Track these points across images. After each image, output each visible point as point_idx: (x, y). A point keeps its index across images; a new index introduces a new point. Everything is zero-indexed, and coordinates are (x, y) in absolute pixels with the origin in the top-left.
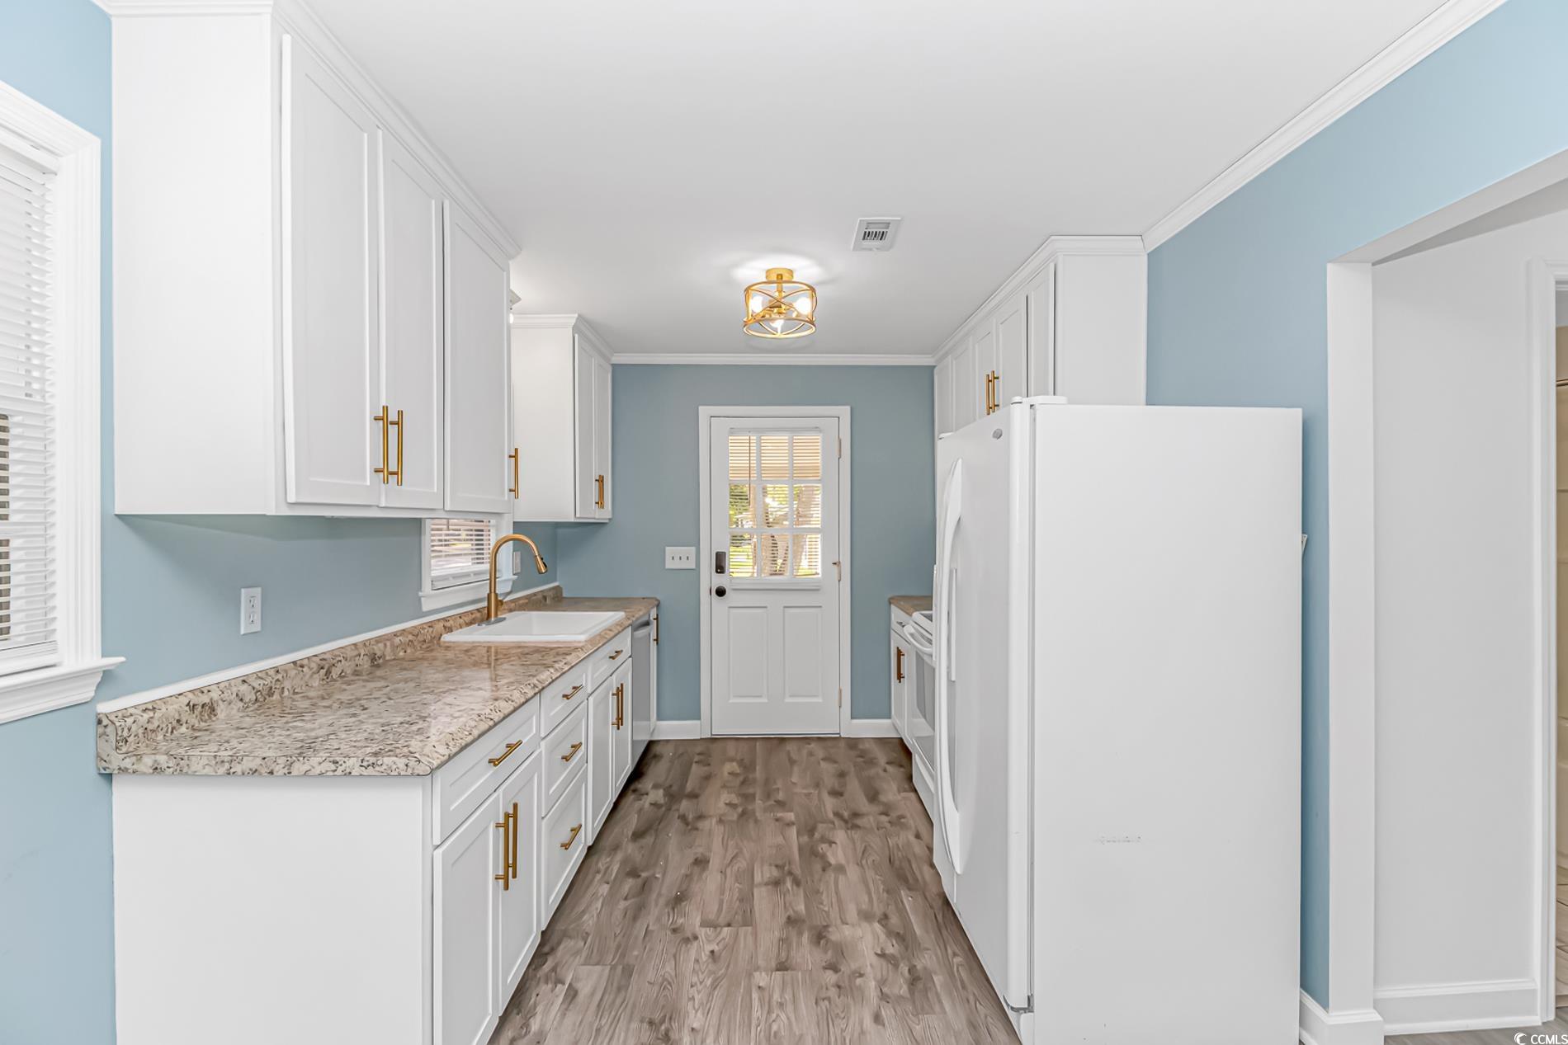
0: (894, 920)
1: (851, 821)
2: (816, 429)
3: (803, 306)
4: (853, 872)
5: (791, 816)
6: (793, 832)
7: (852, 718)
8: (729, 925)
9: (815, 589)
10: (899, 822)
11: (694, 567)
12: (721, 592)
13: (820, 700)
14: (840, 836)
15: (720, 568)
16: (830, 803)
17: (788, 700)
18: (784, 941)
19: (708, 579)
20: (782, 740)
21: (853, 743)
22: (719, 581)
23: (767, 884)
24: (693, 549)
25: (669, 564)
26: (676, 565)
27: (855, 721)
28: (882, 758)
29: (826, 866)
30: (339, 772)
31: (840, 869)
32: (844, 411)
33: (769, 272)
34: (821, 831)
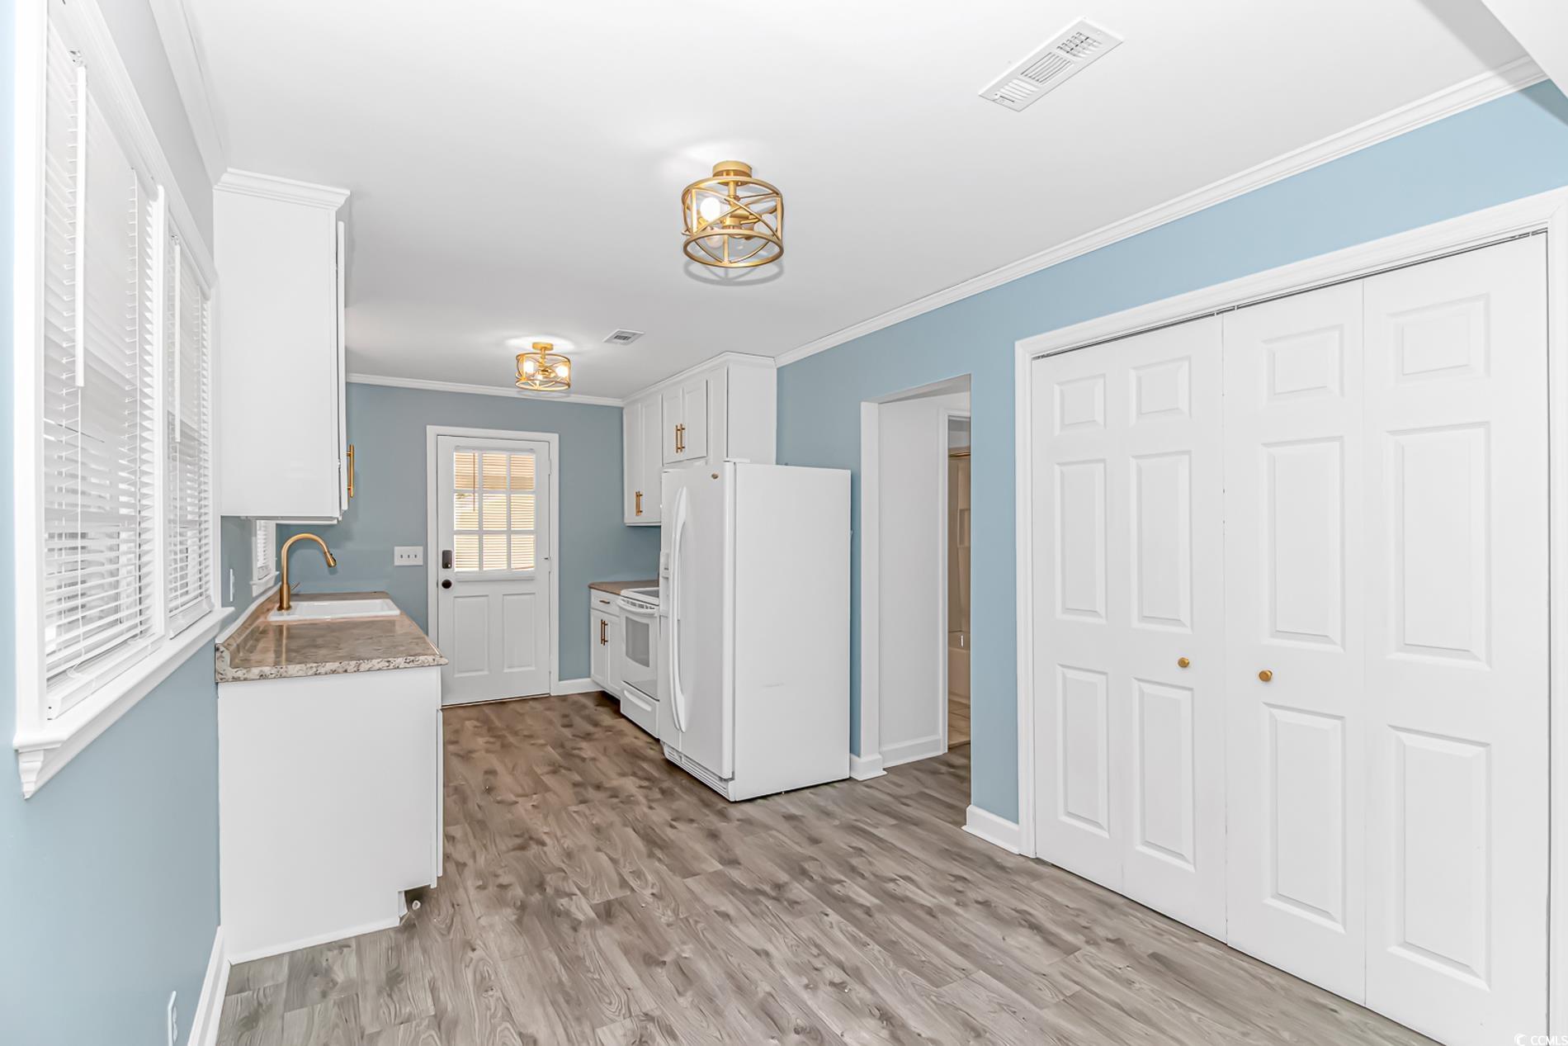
0: (640, 773)
1: (587, 737)
2: (531, 450)
3: (562, 372)
4: (603, 759)
5: (542, 741)
6: (549, 748)
7: (560, 680)
8: (535, 794)
9: (529, 579)
10: (621, 733)
11: (421, 563)
12: (447, 584)
13: (533, 668)
14: (584, 745)
15: (446, 564)
16: (567, 732)
17: (506, 671)
18: (576, 794)
19: (436, 573)
20: (502, 703)
21: (563, 698)
22: (445, 575)
23: (547, 773)
24: (421, 548)
25: (398, 562)
26: (405, 562)
27: (561, 682)
28: (590, 703)
29: (584, 760)
30: (391, 667)
31: (594, 759)
32: (554, 438)
33: (535, 345)
34: (568, 745)
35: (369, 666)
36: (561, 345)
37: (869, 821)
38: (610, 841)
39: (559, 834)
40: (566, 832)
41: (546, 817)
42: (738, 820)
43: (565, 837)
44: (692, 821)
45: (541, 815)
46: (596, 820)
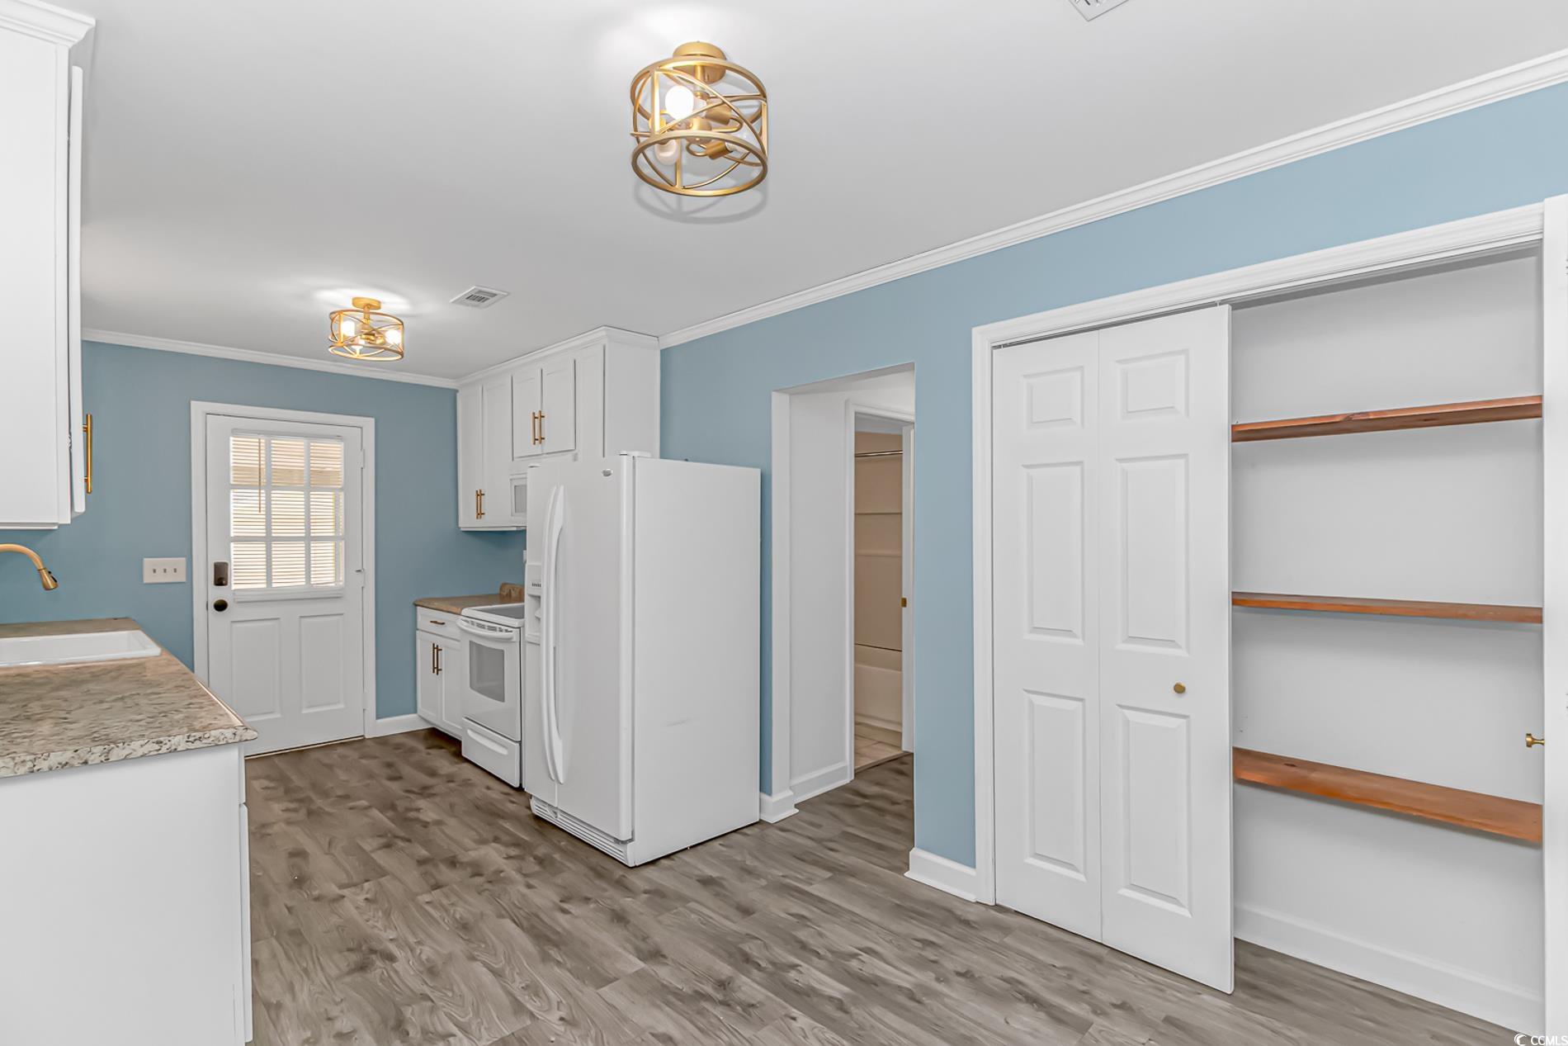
0: (505, 838)
1: (425, 792)
2: (338, 437)
4: (452, 822)
5: (364, 803)
6: (375, 813)
7: (378, 718)
8: (367, 881)
9: (333, 596)
10: (467, 783)
11: (184, 580)
12: (221, 606)
13: (341, 706)
14: (421, 803)
15: (220, 580)
16: (395, 786)
17: (305, 711)
18: (425, 874)
19: (204, 592)
20: (300, 753)
21: (382, 741)
22: (219, 594)
23: (380, 849)
24: (183, 560)
25: (148, 578)
26: (160, 578)
27: (380, 721)
28: (421, 746)
29: (426, 825)
30: (164, 750)
31: (438, 823)
32: (369, 424)
33: (355, 301)
34: (401, 805)
35: (126, 752)
36: (393, 303)
37: (799, 876)
38: (485, 942)
39: (412, 940)
40: (422, 936)
41: (387, 914)
42: (646, 892)
43: (419, 943)
44: (587, 900)
45: (380, 913)
46: (460, 911)
